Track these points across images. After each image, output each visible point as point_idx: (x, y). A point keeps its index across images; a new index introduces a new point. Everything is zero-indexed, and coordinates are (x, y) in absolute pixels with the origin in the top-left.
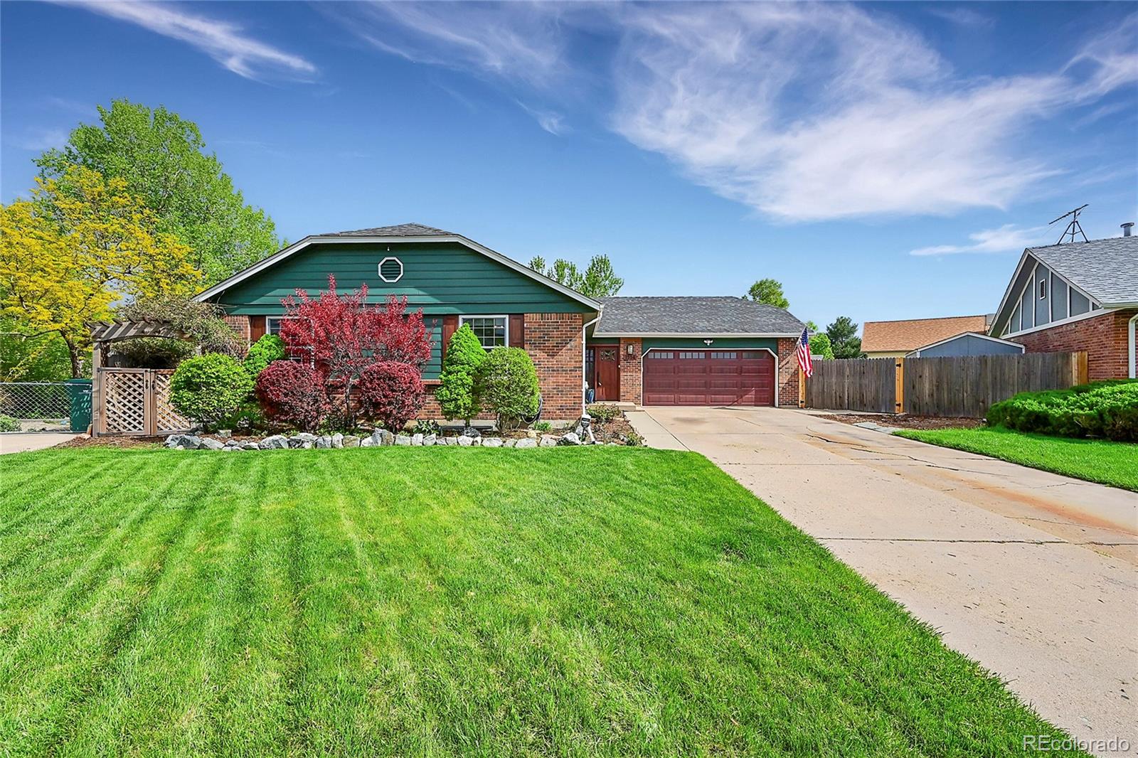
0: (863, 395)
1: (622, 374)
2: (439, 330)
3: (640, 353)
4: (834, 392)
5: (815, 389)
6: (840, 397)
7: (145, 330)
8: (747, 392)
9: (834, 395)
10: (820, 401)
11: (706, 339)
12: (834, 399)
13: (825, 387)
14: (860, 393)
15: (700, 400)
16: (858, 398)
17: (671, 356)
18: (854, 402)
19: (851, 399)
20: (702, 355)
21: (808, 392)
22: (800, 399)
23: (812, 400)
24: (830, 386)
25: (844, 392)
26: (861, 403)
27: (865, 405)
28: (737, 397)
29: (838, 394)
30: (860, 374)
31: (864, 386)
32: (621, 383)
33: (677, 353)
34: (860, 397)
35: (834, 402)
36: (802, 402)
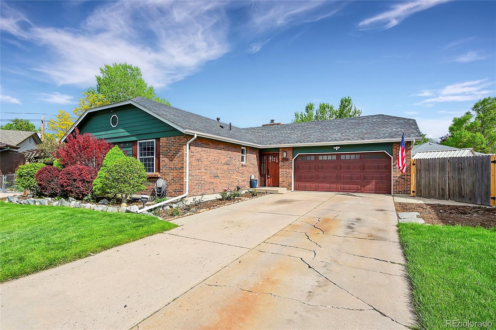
0: (461, 188)
1: (280, 170)
2: (131, 149)
3: (291, 157)
4: (438, 185)
5: (423, 182)
6: (442, 189)
7: (42, 154)
8: (368, 183)
9: (437, 186)
10: (427, 191)
11: (335, 146)
12: (437, 191)
13: (431, 180)
14: (459, 187)
15: (333, 188)
16: (457, 190)
17: (313, 158)
18: (453, 194)
19: (451, 192)
20: (334, 157)
21: (418, 184)
22: (412, 189)
23: (421, 191)
24: (434, 180)
25: (445, 185)
26: (460, 194)
27: (463, 197)
28: (361, 187)
29: (440, 186)
30: (458, 169)
31: (462, 181)
32: (280, 176)
33: (317, 156)
34: (459, 190)
35: (437, 193)
36: (413, 192)
